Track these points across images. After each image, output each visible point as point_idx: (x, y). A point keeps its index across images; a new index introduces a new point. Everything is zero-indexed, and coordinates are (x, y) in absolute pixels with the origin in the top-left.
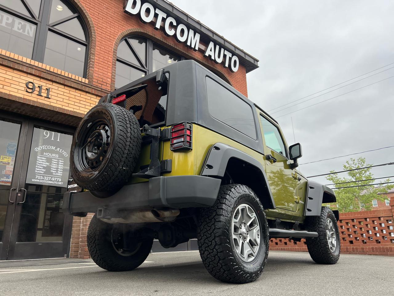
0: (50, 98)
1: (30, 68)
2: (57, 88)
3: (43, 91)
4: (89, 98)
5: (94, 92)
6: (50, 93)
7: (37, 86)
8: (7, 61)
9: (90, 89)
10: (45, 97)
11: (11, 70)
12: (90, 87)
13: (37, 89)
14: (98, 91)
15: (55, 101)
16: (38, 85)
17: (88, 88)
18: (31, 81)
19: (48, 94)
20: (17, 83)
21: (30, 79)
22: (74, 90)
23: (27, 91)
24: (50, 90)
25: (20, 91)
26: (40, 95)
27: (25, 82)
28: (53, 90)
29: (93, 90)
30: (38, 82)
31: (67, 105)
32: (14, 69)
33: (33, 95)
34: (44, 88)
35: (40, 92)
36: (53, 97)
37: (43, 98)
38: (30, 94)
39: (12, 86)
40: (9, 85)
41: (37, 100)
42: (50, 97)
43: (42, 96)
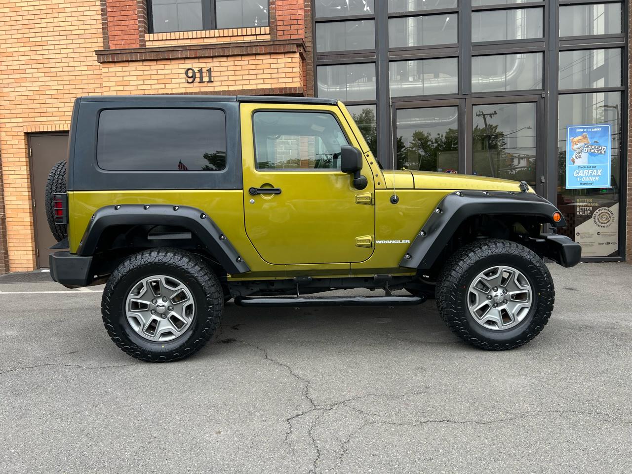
0: (213, 82)
1: (184, 51)
2: (218, 64)
3: (204, 75)
4: (260, 62)
5: (264, 51)
6: (213, 74)
7: (196, 70)
8: (160, 53)
9: (258, 47)
10: (208, 82)
11: (168, 62)
12: (258, 46)
13: (198, 75)
14: (270, 46)
15: (219, 83)
16: (198, 69)
17: (255, 47)
18: (189, 66)
19: (210, 77)
20: (176, 76)
21: (188, 64)
22: (239, 58)
23: (188, 82)
24: (212, 70)
25: (182, 85)
26: (201, 82)
27: (184, 71)
28: (215, 69)
29: (263, 47)
30: (196, 65)
31: (233, 83)
32: (171, 59)
33: (196, 84)
34: (204, 70)
35: (201, 77)
36: (216, 79)
37: (205, 84)
38: (191, 85)
39: (174, 81)
40: (169, 81)
41: (200, 90)
42: (212, 80)
43: (204, 82)
